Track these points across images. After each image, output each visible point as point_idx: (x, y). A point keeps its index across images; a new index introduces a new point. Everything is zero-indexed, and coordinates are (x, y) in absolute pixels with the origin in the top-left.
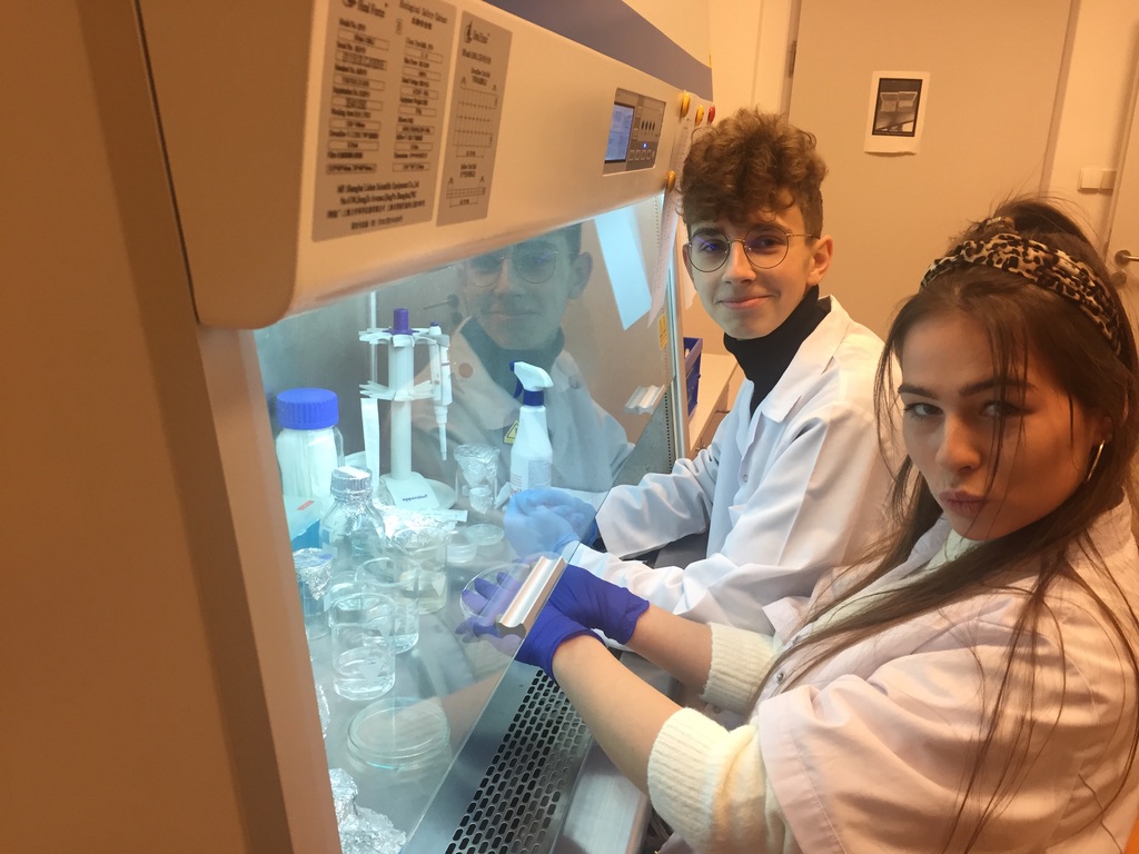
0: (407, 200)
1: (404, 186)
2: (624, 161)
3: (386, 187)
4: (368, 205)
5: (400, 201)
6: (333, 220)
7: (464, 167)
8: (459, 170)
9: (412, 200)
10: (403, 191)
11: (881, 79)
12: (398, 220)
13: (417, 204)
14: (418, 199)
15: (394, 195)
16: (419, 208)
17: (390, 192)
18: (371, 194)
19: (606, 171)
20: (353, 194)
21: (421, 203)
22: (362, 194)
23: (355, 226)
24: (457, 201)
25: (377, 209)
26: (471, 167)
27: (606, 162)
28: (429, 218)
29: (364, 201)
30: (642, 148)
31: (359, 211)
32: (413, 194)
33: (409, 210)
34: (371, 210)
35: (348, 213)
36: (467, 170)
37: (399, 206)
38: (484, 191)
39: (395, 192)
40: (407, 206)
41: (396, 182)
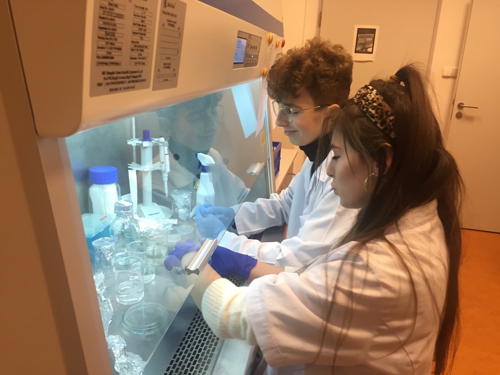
0: (137, 79)
1: (136, 72)
2: (243, 63)
3: (127, 72)
4: (118, 80)
5: (134, 79)
6: (100, 87)
7: (165, 64)
8: (163, 66)
9: (139, 79)
10: (135, 75)
11: (358, 29)
12: (133, 88)
13: (142, 81)
14: (142, 78)
15: (130, 76)
16: (143, 82)
17: (128, 75)
18: (119, 75)
19: (234, 68)
20: (110, 76)
21: (144, 80)
22: (115, 76)
23: (111, 90)
24: (162, 79)
25: (122, 82)
26: (168, 64)
27: (234, 63)
28: (148, 87)
29: (115, 78)
30: (252, 58)
31: (113, 83)
32: (140, 76)
33: (138, 83)
34: (119, 83)
35: (108, 84)
36: (167, 66)
37: (133, 81)
38: (175, 75)
39: (131, 75)
40: (137, 81)
41: (132, 71)
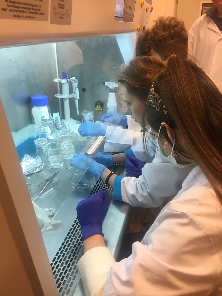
0: (36, 11)
1: (35, 6)
3: (27, 4)
4: (20, 9)
5: (34, 11)
6: (4, 12)
7: (59, 4)
8: (58, 6)
9: (39, 12)
10: (34, 8)
11: (203, 3)
12: (34, 18)
13: (40, 14)
14: (41, 12)
15: (30, 8)
18: (20, 5)
19: (115, 20)
20: (12, 4)
21: (43, 14)
22: (17, 5)
23: (14, 16)
24: (58, 16)
25: (24, 12)
26: (62, 5)
28: (47, 20)
29: (18, 7)
30: (129, 15)
31: (16, 11)
32: (39, 10)
33: (37, 15)
34: (21, 12)
35: (11, 10)
37: (33, 13)
38: (69, 15)
40: (37, 13)
41: (31, 4)
